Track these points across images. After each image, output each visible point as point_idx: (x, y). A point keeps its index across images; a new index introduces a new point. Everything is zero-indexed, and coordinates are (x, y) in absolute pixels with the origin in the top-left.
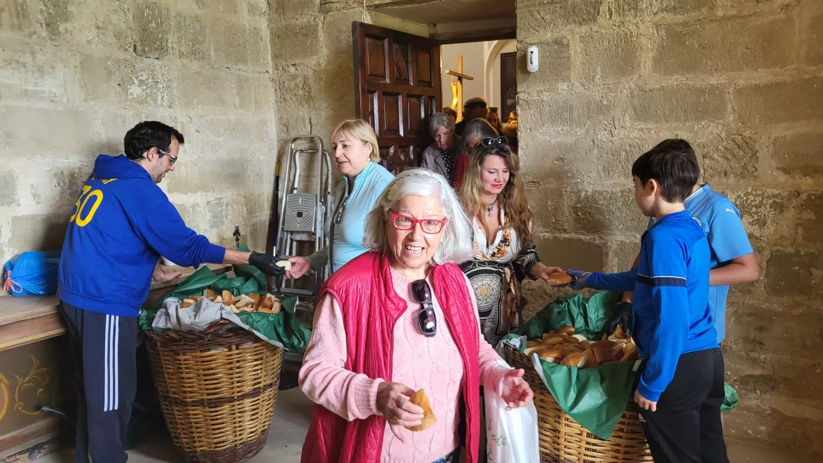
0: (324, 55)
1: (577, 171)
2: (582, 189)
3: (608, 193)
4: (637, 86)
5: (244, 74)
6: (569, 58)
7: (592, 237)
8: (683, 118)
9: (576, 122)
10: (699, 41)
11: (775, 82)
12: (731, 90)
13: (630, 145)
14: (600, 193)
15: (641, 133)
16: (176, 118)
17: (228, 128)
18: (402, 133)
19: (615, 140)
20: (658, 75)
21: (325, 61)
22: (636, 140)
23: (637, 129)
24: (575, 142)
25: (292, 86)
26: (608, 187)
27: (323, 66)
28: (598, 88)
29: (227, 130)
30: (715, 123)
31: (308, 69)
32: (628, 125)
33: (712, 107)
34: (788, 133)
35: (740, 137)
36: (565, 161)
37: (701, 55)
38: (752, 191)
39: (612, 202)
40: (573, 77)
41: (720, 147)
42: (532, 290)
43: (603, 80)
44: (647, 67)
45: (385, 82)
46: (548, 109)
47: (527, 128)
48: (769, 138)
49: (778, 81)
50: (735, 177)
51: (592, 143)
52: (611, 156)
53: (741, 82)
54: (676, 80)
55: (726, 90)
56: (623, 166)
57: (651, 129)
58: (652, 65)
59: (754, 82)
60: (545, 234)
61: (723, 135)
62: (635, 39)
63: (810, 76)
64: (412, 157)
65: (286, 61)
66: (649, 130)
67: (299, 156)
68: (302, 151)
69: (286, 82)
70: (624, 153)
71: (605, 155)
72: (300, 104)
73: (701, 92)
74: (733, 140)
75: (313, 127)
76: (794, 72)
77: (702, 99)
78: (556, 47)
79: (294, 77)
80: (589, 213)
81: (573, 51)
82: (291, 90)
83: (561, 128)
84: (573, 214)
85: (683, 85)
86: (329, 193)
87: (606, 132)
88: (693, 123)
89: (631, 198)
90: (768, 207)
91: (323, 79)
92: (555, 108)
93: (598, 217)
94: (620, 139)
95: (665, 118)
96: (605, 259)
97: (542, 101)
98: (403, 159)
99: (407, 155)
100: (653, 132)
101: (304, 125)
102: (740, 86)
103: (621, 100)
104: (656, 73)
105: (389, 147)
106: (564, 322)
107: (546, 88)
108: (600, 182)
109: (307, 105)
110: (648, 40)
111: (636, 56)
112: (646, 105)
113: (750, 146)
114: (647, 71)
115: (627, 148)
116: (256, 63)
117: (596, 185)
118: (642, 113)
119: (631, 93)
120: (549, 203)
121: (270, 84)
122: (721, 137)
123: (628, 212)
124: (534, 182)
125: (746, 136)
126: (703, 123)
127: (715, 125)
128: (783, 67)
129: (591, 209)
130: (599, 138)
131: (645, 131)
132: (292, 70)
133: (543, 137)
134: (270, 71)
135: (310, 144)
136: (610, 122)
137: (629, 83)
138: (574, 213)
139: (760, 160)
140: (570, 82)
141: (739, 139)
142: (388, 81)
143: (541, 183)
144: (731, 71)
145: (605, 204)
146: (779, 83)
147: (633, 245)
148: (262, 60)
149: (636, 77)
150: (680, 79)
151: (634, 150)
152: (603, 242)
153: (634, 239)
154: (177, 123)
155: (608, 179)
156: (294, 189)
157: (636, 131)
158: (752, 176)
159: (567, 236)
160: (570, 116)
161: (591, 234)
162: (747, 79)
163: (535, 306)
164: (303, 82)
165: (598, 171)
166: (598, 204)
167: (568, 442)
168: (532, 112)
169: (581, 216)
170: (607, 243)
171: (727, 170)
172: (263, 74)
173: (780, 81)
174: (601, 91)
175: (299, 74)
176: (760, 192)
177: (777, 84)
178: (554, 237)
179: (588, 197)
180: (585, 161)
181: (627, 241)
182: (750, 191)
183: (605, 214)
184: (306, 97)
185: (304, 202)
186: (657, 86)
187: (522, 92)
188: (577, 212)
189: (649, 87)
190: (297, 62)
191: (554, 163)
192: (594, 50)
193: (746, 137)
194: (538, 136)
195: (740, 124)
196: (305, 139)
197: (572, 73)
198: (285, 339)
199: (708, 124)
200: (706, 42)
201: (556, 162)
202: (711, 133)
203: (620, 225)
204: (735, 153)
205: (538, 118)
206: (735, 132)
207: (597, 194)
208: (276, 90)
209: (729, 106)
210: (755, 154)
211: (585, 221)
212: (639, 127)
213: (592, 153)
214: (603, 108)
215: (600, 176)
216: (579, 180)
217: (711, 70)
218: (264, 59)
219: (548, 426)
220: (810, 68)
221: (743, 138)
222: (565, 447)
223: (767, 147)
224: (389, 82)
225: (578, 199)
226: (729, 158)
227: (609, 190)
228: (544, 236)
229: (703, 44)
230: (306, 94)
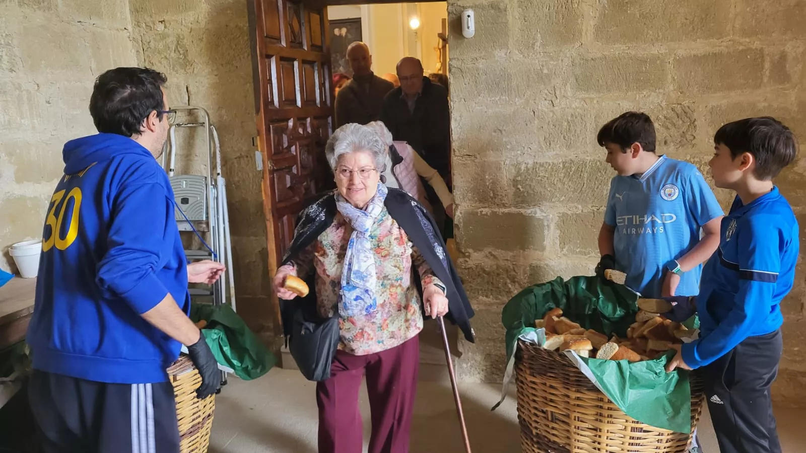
0: (203, 11)
1: (517, 143)
2: (521, 161)
3: (550, 165)
4: (579, 54)
5: (99, 30)
6: (507, 23)
7: (533, 210)
8: (624, 88)
9: (515, 92)
10: (640, 10)
11: (713, 53)
12: (671, 60)
13: (572, 115)
14: (542, 165)
15: (582, 102)
16: (19, 85)
17: (85, 98)
18: (299, 103)
19: (556, 110)
20: (600, 44)
21: (206, 18)
22: (578, 110)
23: (579, 99)
24: (514, 113)
25: (161, 46)
26: (549, 158)
27: (203, 24)
28: (538, 56)
29: (84, 100)
30: (655, 92)
31: (183, 27)
32: (569, 94)
33: (653, 77)
34: (724, 102)
35: (679, 106)
36: (504, 132)
37: (642, 25)
38: (690, 159)
39: (553, 173)
40: (511, 42)
41: (660, 116)
42: (468, 268)
43: (543, 48)
44: (589, 35)
45: (280, 45)
46: (484, 77)
47: (461, 98)
48: (706, 106)
49: (715, 52)
50: (674, 145)
51: (532, 113)
52: (552, 126)
53: (681, 52)
54: (618, 49)
55: (666, 60)
56: (564, 137)
57: (593, 99)
58: (594, 34)
59: (693, 53)
60: (482, 209)
61: (664, 104)
62: (576, 6)
63: (744, 48)
64: (309, 130)
65: (151, 17)
66: (592, 99)
67: (175, 131)
68: (179, 125)
69: (152, 41)
70: (566, 124)
71: (545, 126)
72: (173, 68)
73: (643, 61)
74: (673, 110)
75: (193, 97)
76: (730, 43)
77: (644, 69)
78: (492, 11)
79: (164, 36)
80: (530, 186)
81: (511, 17)
82: (159, 53)
83: (498, 98)
84: (512, 188)
85: (625, 54)
86: (218, 174)
87: (546, 102)
88: (635, 92)
89: (573, 169)
90: (705, 173)
91: (204, 39)
92: (492, 76)
93: (538, 189)
94: (562, 108)
95: (607, 89)
96: (546, 232)
97: (477, 69)
98: (301, 132)
99: (305, 129)
100: (595, 102)
101: (180, 94)
102: (680, 56)
103: (562, 69)
104: (598, 42)
105: (287, 120)
106: (548, 304)
107: (482, 55)
108: (540, 153)
109: (183, 71)
110: (589, 7)
111: (578, 24)
112: (588, 74)
113: (688, 115)
114: (589, 39)
115: (569, 118)
116: (112, 17)
117: (537, 157)
118: (584, 82)
119: (573, 62)
120: (487, 177)
121: (130, 44)
122: (661, 106)
123: (570, 183)
124: (469, 155)
125: (685, 105)
126: (645, 93)
127: (655, 94)
128: (719, 39)
129: (532, 181)
130: (540, 108)
131: (588, 101)
132: (160, 27)
133: (478, 108)
134: (130, 28)
135: (187, 118)
136: (550, 91)
137: (571, 51)
138: (514, 186)
139: (698, 129)
140: (508, 48)
141: (679, 109)
142: (284, 44)
143: (478, 156)
144: (672, 40)
145: (547, 176)
146: (716, 53)
147: (574, 216)
148: (119, 15)
149: (578, 44)
150: (622, 48)
151: (576, 120)
152: (545, 215)
153: (575, 210)
154: (22, 92)
155: (549, 150)
156: (171, 170)
157: (578, 100)
158: (691, 144)
159: (506, 210)
160: (508, 85)
161: (531, 207)
162: (686, 49)
163: (473, 285)
164: (175, 43)
165: (539, 142)
166: (539, 176)
167: (611, 439)
168: (466, 80)
169: (522, 189)
170: (549, 215)
171: (667, 138)
172: (121, 32)
173: (717, 51)
174: (542, 59)
175: (170, 32)
176: (698, 160)
177: (715, 54)
178: (492, 211)
179: (528, 169)
180: (525, 132)
181: (569, 213)
182: (688, 158)
183: (547, 186)
184: (181, 61)
185: (189, 186)
186: (599, 55)
187: (455, 59)
188: (517, 185)
189: (591, 56)
190: (166, 18)
191: (491, 135)
192: (534, 16)
193: (685, 107)
194: (474, 106)
195: (679, 93)
196: (182, 111)
197: (511, 40)
198: (235, 362)
199: (649, 94)
200: (647, 12)
201: (493, 134)
202: (652, 102)
203: (561, 197)
204: (675, 122)
205: (473, 87)
206: (675, 102)
207: (538, 166)
208: (137, 51)
209: (670, 76)
210: (693, 123)
211: (526, 194)
212: (581, 96)
213: (533, 124)
214: (544, 77)
215: (541, 147)
216: (519, 152)
217: (652, 40)
218: (121, 13)
219: (586, 425)
220: (744, 40)
221: (682, 108)
222: (607, 445)
223: (704, 116)
224: (285, 46)
225: (518, 172)
226: (669, 127)
227: (550, 161)
228: (481, 212)
229: (644, 13)
230: (181, 57)
